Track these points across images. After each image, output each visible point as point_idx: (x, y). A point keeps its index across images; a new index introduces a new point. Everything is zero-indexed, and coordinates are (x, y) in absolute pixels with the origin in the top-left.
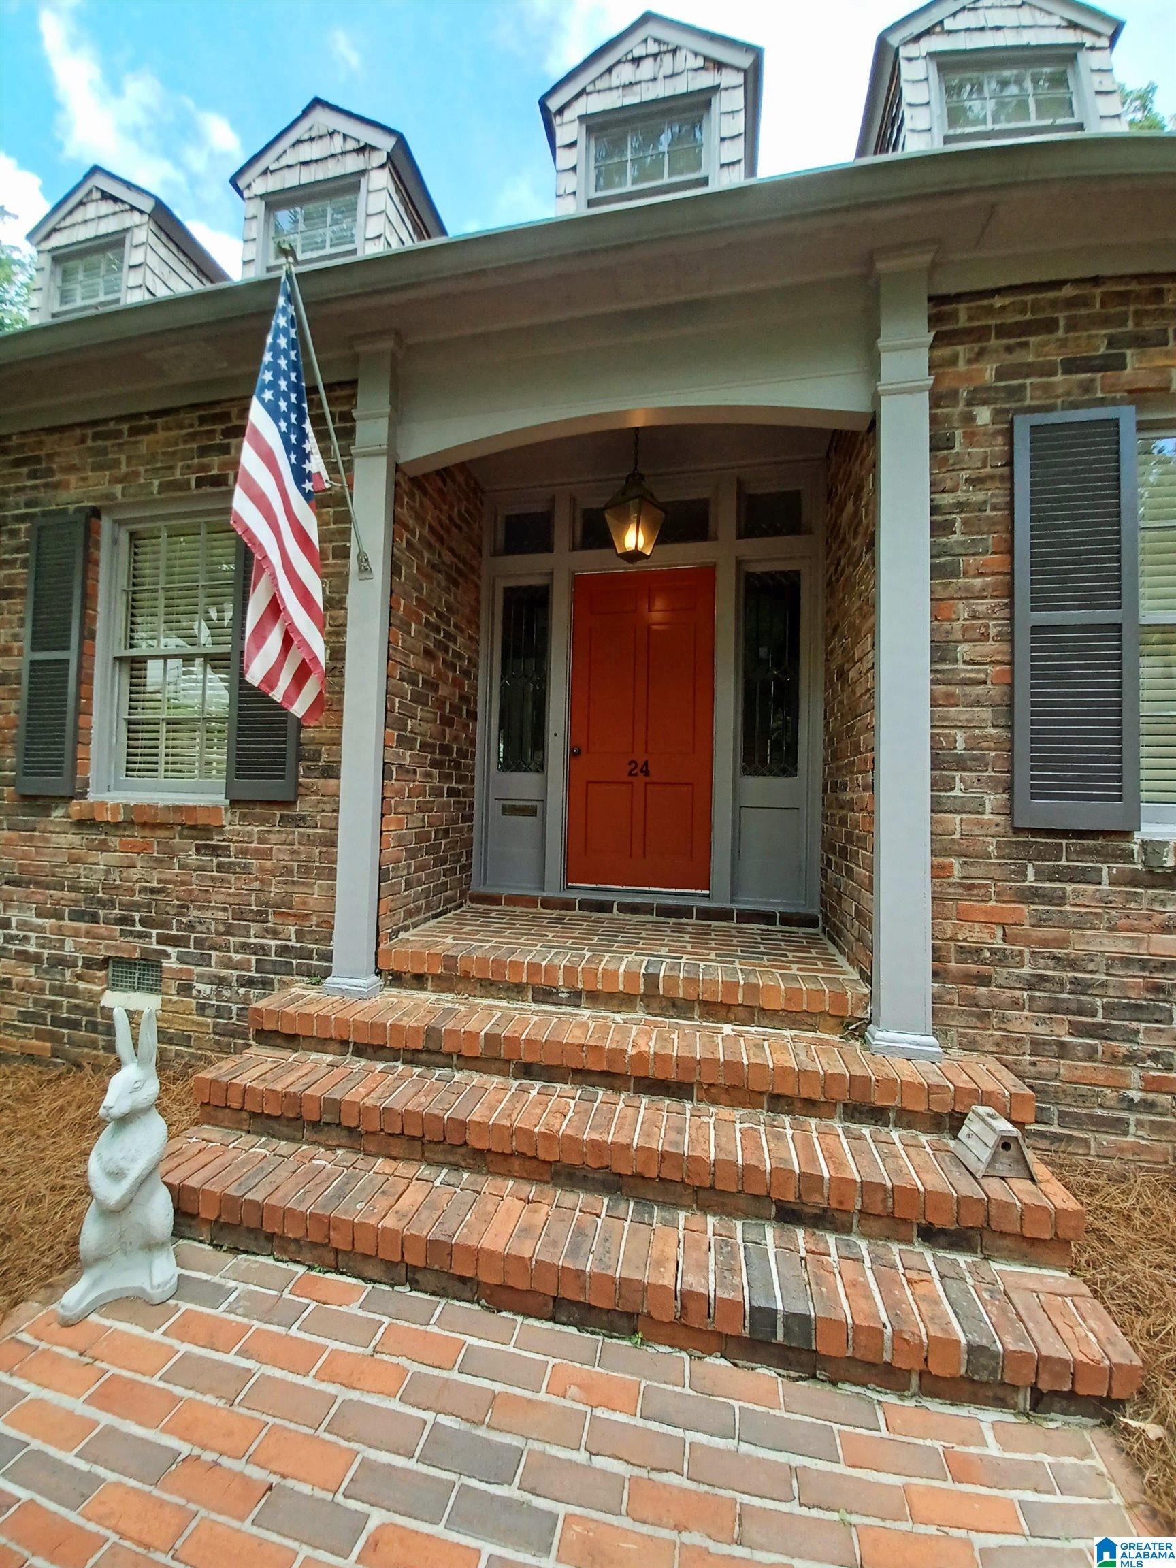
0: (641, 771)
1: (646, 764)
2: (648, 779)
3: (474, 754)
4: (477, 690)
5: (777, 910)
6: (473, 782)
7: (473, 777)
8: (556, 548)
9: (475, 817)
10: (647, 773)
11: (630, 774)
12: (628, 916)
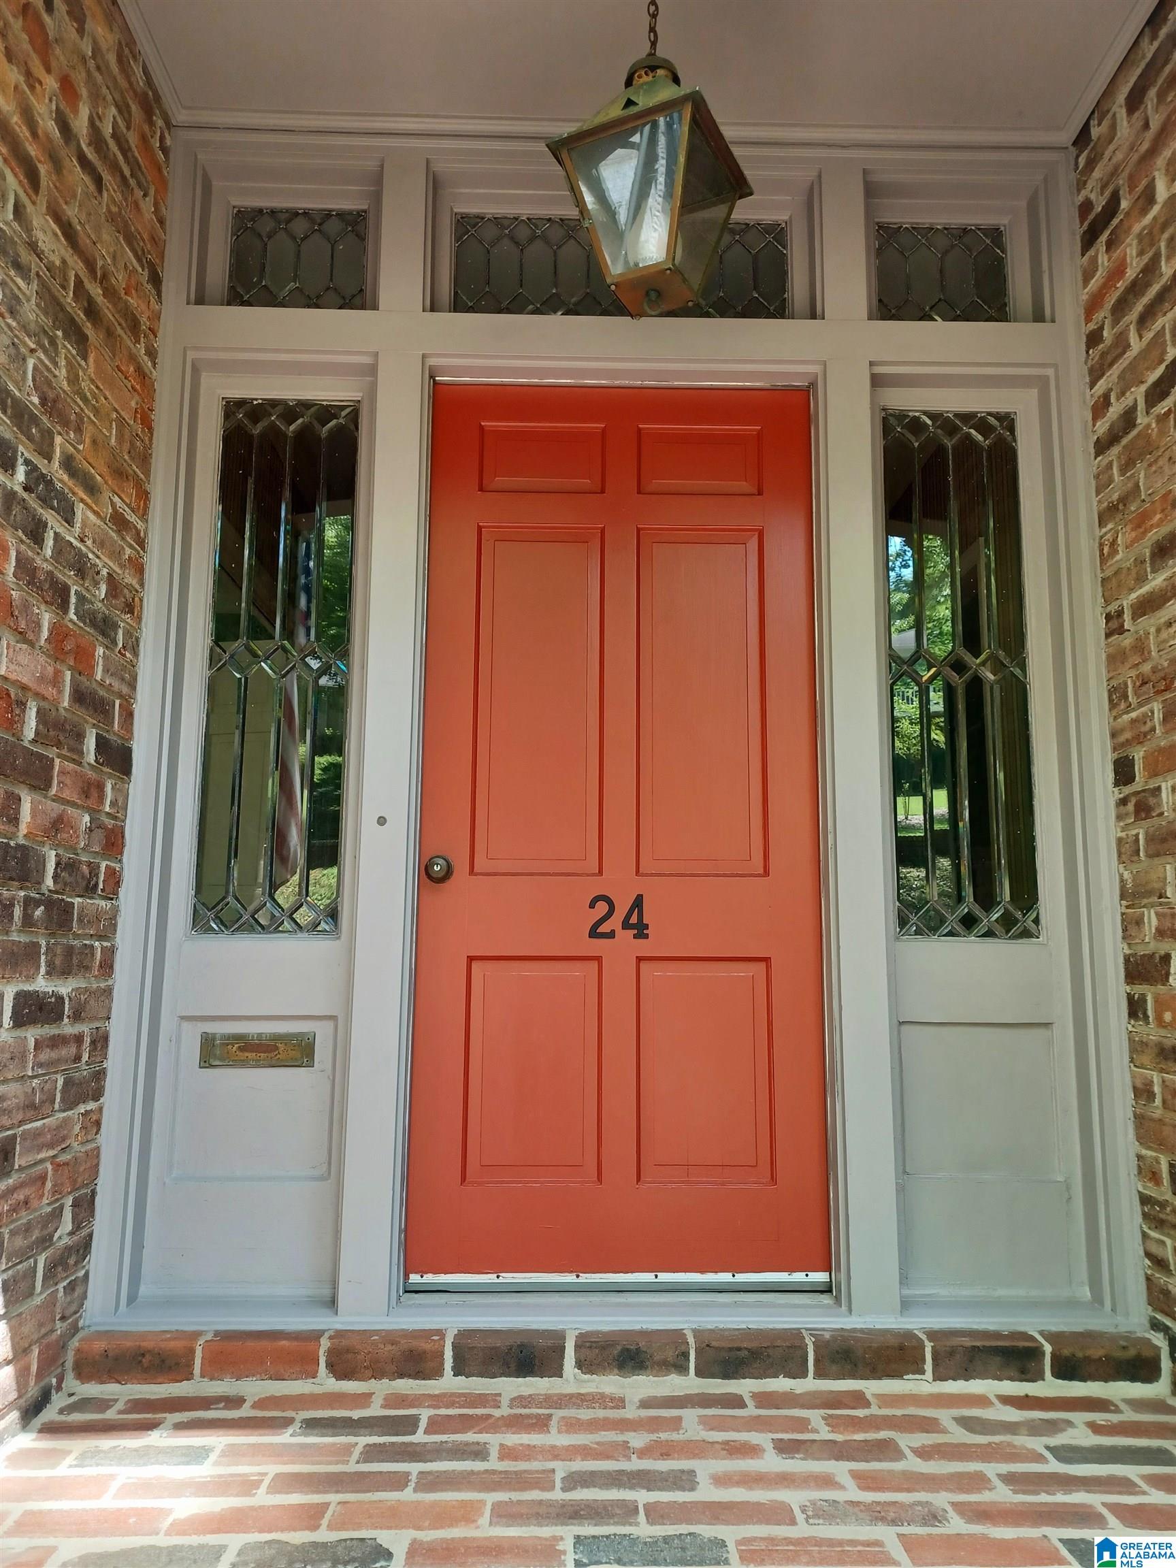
0: (626, 925)
1: (638, 903)
2: (644, 947)
3: (115, 879)
4: (133, 685)
5: (1034, 1325)
6: (107, 967)
7: (110, 953)
8: (384, 297)
9: (112, 1084)
10: (641, 930)
11: (594, 933)
12: (609, 1383)
